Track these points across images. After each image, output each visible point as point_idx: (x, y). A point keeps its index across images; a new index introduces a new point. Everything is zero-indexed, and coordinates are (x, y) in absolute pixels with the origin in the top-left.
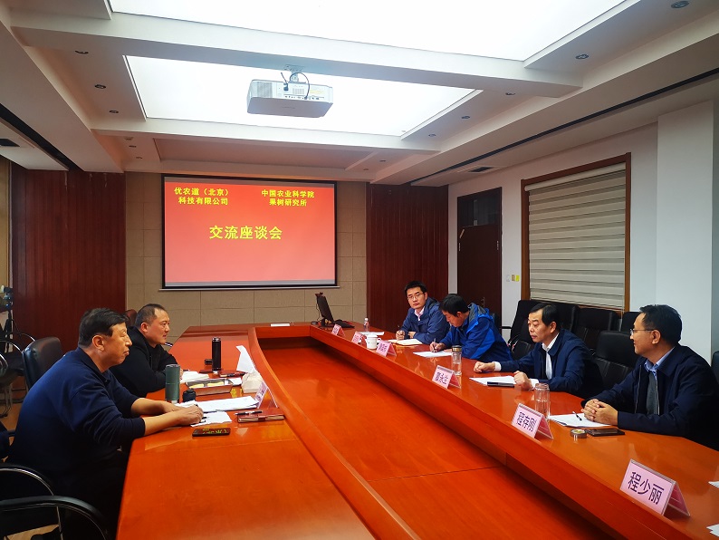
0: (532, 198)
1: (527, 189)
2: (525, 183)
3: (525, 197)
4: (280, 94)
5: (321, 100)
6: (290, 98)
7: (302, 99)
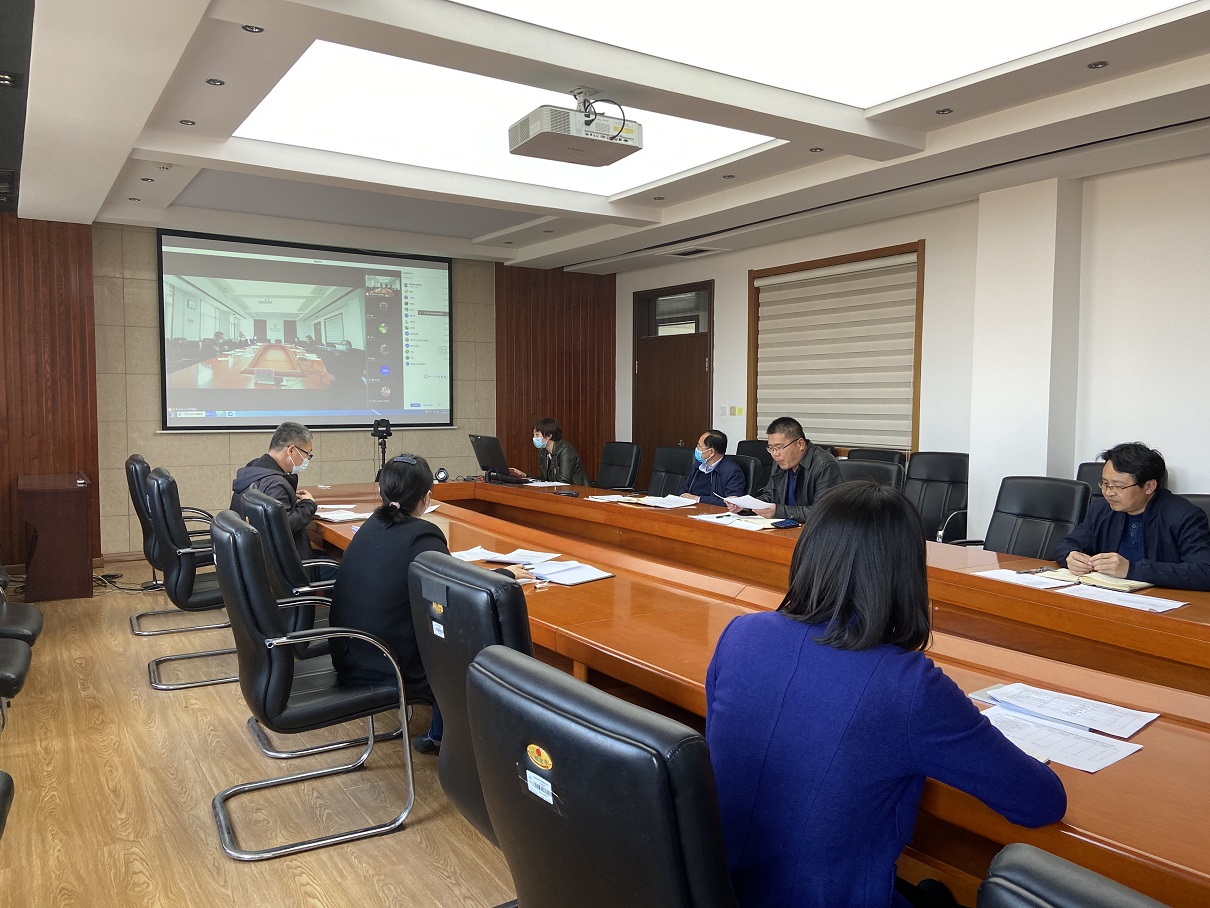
0: (763, 297)
1: (757, 283)
2: (754, 275)
3: (754, 294)
4: (579, 131)
5: (630, 143)
6: (592, 137)
7: (606, 139)
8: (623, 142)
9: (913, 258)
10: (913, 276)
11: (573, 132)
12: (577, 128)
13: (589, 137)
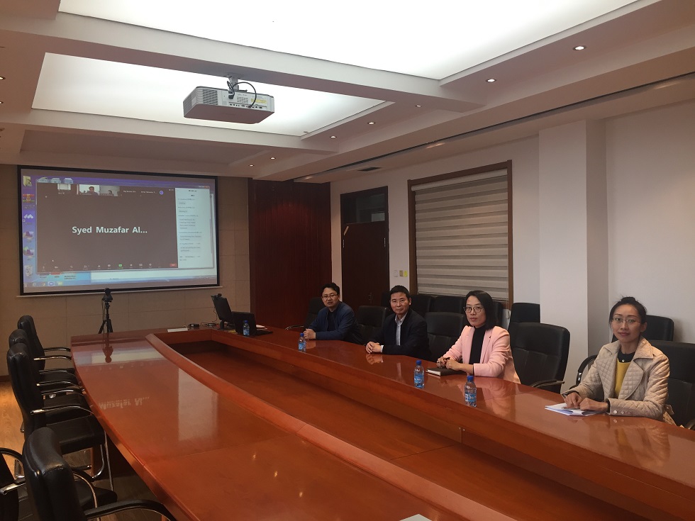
0: (418, 198)
1: (413, 189)
2: (411, 183)
3: (412, 195)
4: (225, 102)
5: (264, 109)
6: (235, 106)
7: (245, 107)
8: (258, 109)
9: (504, 172)
10: (505, 184)
11: (220, 104)
12: (223, 101)
13: (233, 106)
